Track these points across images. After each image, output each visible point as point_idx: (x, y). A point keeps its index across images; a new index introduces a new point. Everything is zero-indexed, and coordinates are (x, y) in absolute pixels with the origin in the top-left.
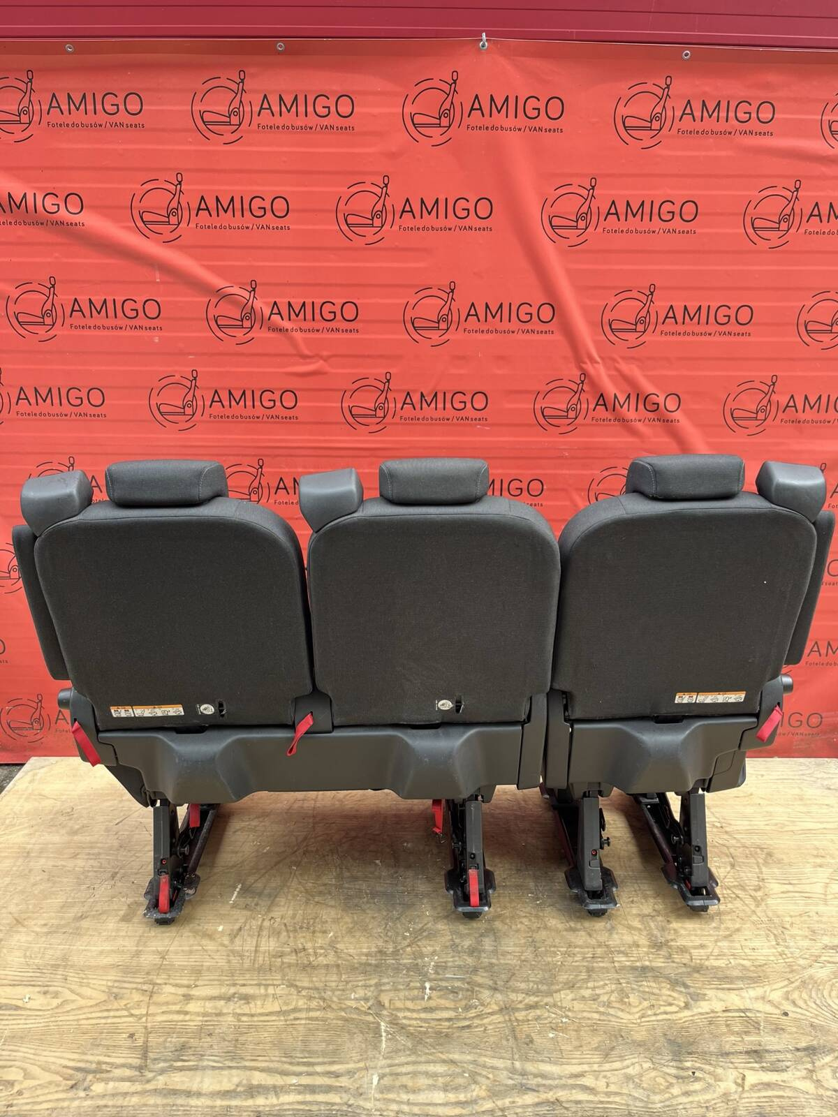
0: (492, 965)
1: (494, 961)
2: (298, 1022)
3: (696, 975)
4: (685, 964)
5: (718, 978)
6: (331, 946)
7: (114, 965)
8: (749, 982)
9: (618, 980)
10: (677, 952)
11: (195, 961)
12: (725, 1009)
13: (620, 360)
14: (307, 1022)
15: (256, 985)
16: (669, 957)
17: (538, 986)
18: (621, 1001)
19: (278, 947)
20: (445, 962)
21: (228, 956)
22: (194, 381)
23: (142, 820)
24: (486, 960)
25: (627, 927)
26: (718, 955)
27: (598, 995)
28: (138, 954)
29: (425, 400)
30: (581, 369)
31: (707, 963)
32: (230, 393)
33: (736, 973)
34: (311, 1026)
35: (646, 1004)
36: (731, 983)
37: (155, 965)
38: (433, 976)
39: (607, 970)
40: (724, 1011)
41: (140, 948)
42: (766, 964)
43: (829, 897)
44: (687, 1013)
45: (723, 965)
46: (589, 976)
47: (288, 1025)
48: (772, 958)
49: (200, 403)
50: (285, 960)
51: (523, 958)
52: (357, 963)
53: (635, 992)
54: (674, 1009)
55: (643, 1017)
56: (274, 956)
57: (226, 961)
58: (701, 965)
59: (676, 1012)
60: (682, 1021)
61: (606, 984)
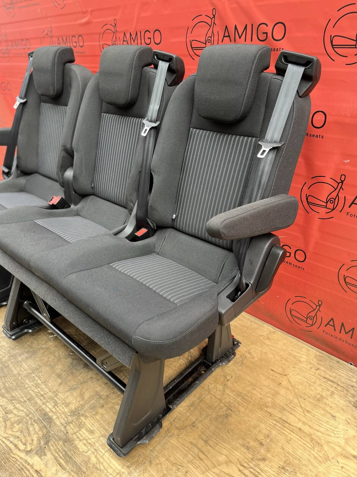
3: (61, 443)
4: (67, 433)
5: (66, 454)
8: (75, 470)
10: (76, 424)
12: (38, 470)
17: (2, 389)
18: (12, 424)
24: (10, 363)
25: (80, 394)
26: (90, 444)
27: (12, 412)
31: (77, 442)
33: (78, 460)
35: (18, 434)
36: (67, 462)
40: (36, 471)
42: (100, 470)
43: (216, 470)
44: (23, 455)
45: (81, 450)
48: (110, 471)
53: (25, 424)
54: (22, 447)
55: (6, 438)
58: (73, 440)
59: (19, 450)
60: (13, 456)
61: (22, 411)
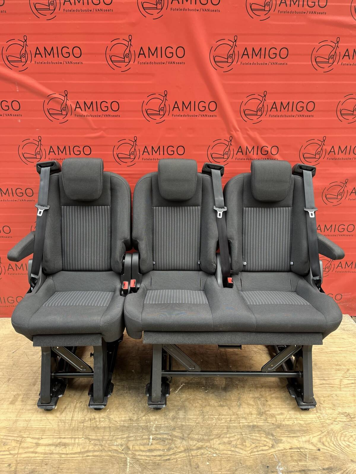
0: (182, 425)
1: (184, 423)
2: (88, 458)
3: (278, 429)
4: (273, 424)
5: (288, 431)
6: (107, 417)
7: (4, 427)
8: (303, 433)
9: (241, 433)
10: (269, 417)
11: (43, 425)
12: (290, 448)
13: (249, 130)
14: (93, 458)
15: (70, 438)
16: (266, 420)
17: (203, 437)
18: (242, 445)
19: (82, 417)
20: (161, 425)
21: (58, 422)
22: (40, 142)
23: (25, 351)
24: (180, 423)
25: (248, 404)
26: (289, 418)
27: (231, 441)
28: (16, 421)
29: (154, 150)
30: (230, 134)
31: (283, 423)
32: (58, 148)
33: (297, 428)
34: (94, 460)
35: (253, 445)
36: (294, 433)
37: (24, 427)
38: (154, 432)
39: (236, 427)
40: (290, 449)
41: (17, 418)
42: (311, 423)
43: (342, 386)
44: (273, 450)
45: (291, 424)
46: (228, 431)
47: (83, 459)
48: (314, 420)
49: (44, 153)
50: (85, 425)
51: (197, 421)
52: (119, 426)
53: (248, 439)
54: (266, 448)
55: (252, 453)
56: (80, 423)
57: (57, 425)
58: (280, 424)
59: (267, 450)
60: (270, 455)
61: (235, 435)
